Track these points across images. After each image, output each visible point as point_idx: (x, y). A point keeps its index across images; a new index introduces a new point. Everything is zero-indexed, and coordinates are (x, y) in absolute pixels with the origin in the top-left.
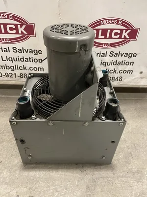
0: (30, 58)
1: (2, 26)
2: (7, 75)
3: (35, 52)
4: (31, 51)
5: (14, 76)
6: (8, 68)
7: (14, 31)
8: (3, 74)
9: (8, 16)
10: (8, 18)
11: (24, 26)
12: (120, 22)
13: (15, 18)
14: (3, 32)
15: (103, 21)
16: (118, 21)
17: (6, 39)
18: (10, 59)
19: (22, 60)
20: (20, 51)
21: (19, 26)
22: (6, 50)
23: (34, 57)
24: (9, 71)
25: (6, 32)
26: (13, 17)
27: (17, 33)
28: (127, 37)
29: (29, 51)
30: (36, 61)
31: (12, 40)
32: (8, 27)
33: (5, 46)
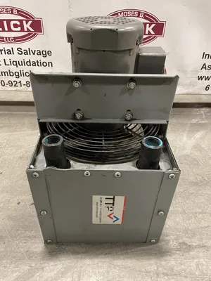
0: (37, 62)
1: (5, 22)
2: (11, 84)
3: (44, 53)
4: (39, 53)
5: (19, 84)
6: (12, 74)
7: (19, 29)
8: (6, 82)
9: (12, 10)
10: (12, 13)
11: (30, 22)
12: (142, 15)
13: (20, 12)
14: (6, 29)
15: (121, 13)
16: (139, 13)
17: (9, 38)
18: (15, 63)
19: (28, 64)
20: (26, 53)
21: (24, 22)
22: (10, 52)
23: (43, 60)
24: (13, 79)
25: (10, 30)
26: (18, 11)
27: (22, 30)
28: (152, 33)
29: (36, 52)
30: (45, 64)
31: (17, 40)
32: (12, 23)
33: (8, 47)
